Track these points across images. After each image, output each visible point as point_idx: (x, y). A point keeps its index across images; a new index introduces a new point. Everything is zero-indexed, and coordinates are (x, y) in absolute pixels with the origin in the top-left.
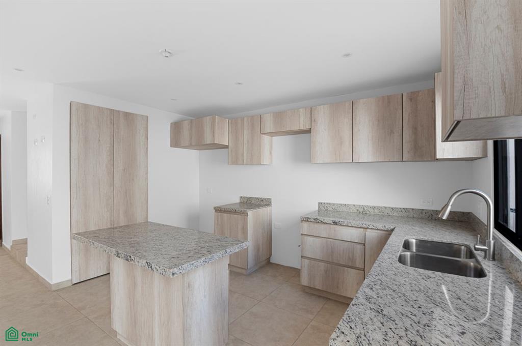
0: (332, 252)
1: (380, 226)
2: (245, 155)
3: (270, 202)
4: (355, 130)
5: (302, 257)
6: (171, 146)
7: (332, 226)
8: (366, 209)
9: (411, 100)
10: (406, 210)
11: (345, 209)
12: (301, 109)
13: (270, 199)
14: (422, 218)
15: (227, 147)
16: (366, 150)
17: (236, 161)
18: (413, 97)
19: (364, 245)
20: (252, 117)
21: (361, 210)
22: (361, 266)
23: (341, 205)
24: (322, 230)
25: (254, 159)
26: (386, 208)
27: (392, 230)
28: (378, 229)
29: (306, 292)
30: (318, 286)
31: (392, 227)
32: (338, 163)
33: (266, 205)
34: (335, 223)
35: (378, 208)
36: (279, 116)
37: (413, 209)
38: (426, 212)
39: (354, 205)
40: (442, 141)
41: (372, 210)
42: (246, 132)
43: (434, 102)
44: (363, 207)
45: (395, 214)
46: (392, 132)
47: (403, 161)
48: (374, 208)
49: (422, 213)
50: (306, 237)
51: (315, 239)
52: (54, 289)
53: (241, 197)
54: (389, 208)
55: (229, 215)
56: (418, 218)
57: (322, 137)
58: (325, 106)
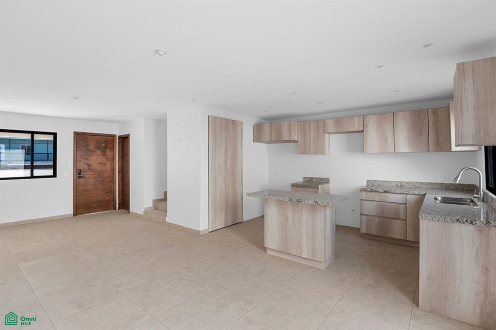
0: (383, 210)
1: (416, 192)
2: (311, 147)
3: (329, 181)
4: (396, 131)
5: (361, 214)
6: (254, 141)
7: (383, 194)
8: (402, 184)
9: (434, 113)
10: (431, 184)
11: (387, 184)
12: (356, 118)
13: (328, 178)
14: (442, 189)
15: (297, 142)
16: (403, 144)
17: (304, 151)
18: (435, 111)
19: (406, 204)
20: (317, 121)
21: (399, 185)
22: (404, 218)
23: (384, 181)
24: (376, 196)
25: (319, 150)
26: (417, 183)
27: (425, 194)
28: (415, 194)
29: (365, 238)
30: (374, 233)
31: (424, 193)
32: (383, 153)
33: (325, 183)
34: (385, 192)
35: (411, 183)
36: (339, 121)
37: (436, 183)
38: (445, 184)
39: (394, 181)
40: (456, 146)
41: (407, 185)
42: (312, 132)
43: (449, 115)
44: (401, 182)
45: (424, 187)
46: (421, 134)
47: (429, 152)
48: (408, 183)
49: (442, 186)
50: (364, 201)
51: (371, 202)
52: (201, 234)
53: (304, 178)
54: (419, 182)
55: (303, 189)
56: (440, 189)
57: (372, 136)
58: (374, 116)
